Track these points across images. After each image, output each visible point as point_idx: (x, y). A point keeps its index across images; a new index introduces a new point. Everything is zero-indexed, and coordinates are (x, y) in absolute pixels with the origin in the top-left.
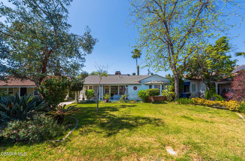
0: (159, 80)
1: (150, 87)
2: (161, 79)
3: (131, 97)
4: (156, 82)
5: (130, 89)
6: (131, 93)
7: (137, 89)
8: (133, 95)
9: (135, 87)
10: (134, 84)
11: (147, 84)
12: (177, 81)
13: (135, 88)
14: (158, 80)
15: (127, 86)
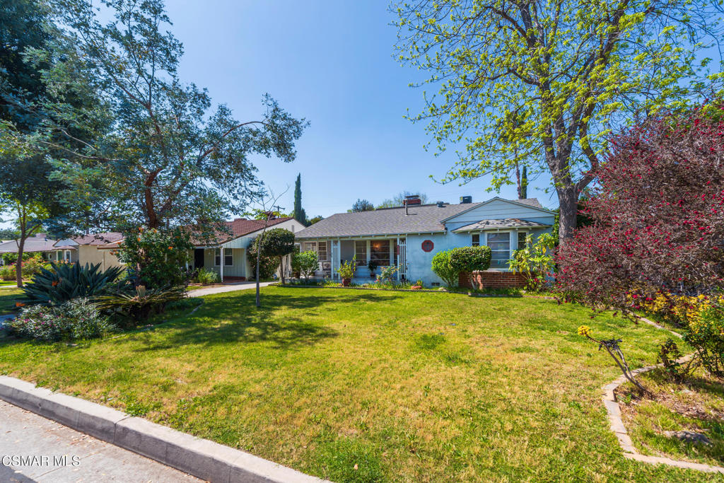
0: (508, 217)
1: (476, 239)
2: (516, 211)
3: (414, 273)
4: (494, 224)
5: (413, 249)
6: (416, 260)
7: (433, 248)
8: (419, 268)
9: (425, 241)
10: (423, 234)
11: (465, 233)
12: (566, 218)
13: (427, 246)
14: (505, 217)
15: (403, 240)
